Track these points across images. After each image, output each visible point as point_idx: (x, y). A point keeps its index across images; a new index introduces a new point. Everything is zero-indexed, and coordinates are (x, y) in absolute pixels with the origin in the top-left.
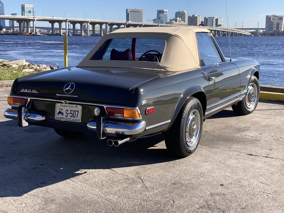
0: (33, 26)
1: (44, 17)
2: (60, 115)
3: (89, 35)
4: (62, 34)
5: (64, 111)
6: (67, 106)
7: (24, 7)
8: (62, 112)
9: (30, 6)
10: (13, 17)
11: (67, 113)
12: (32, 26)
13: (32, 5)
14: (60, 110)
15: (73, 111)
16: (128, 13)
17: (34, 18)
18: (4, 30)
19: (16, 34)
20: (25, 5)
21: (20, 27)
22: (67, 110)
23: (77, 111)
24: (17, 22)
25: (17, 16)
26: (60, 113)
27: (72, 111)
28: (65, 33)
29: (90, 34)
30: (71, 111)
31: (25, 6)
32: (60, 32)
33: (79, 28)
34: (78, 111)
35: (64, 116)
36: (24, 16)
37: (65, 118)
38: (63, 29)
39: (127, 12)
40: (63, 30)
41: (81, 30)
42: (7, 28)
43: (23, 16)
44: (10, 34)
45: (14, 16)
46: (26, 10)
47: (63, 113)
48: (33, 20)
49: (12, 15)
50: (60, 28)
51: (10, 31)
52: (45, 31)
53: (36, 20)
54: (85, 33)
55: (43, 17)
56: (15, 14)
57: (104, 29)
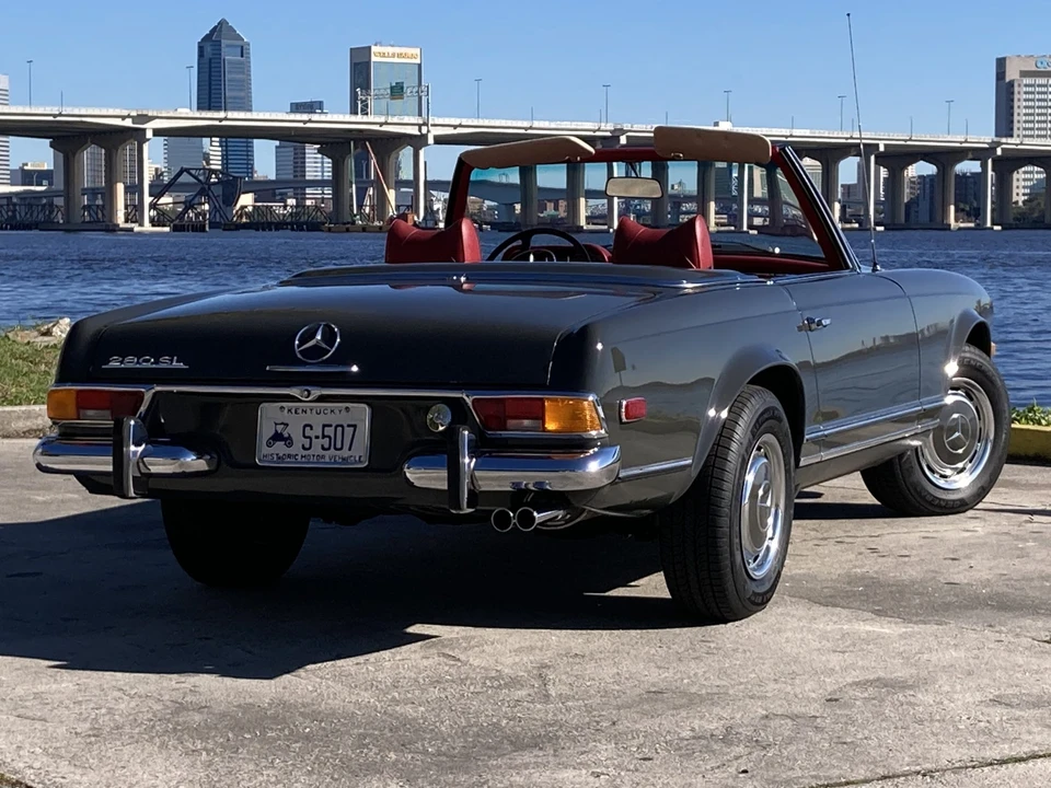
0: (411, 178)
1: (481, 122)
2: (280, 448)
3: (751, 227)
4: (583, 222)
5: (295, 431)
6: (309, 411)
7: (368, 63)
8: (286, 435)
9: (400, 56)
10: (298, 120)
11: (310, 438)
12: (406, 174)
13: (417, 51)
14: (279, 428)
15: (333, 428)
16: (1011, 84)
17: (424, 130)
18: (246, 200)
19: (314, 226)
20: (374, 49)
21: (337, 182)
22: (306, 426)
23: (349, 426)
24: (319, 151)
25: (323, 118)
26: (277, 437)
27: (331, 426)
28: (601, 217)
29: (758, 221)
30: (324, 426)
31: (374, 59)
32: (573, 209)
33: (692, 186)
34: (355, 426)
35: (296, 449)
36: (365, 119)
37: (299, 458)
38: (591, 194)
39: (1001, 75)
40: (592, 202)
41: (701, 199)
42: (265, 191)
43: (359, 118)
44: (280, 225)
45: (305, 117)
46: (378, 82)
47: (289, 438)
48: (418, 142)
49: (292, 111)
50: (574, 189)
51: (284, 208)
52: (488, 203)
53: (431, 140)
54: (724, 219)
55: (475, 123)
56: (310, 107)
57: (847, 188)
